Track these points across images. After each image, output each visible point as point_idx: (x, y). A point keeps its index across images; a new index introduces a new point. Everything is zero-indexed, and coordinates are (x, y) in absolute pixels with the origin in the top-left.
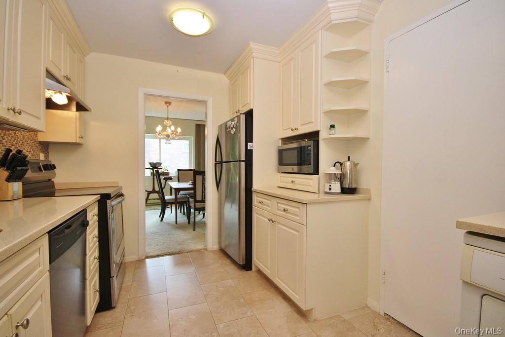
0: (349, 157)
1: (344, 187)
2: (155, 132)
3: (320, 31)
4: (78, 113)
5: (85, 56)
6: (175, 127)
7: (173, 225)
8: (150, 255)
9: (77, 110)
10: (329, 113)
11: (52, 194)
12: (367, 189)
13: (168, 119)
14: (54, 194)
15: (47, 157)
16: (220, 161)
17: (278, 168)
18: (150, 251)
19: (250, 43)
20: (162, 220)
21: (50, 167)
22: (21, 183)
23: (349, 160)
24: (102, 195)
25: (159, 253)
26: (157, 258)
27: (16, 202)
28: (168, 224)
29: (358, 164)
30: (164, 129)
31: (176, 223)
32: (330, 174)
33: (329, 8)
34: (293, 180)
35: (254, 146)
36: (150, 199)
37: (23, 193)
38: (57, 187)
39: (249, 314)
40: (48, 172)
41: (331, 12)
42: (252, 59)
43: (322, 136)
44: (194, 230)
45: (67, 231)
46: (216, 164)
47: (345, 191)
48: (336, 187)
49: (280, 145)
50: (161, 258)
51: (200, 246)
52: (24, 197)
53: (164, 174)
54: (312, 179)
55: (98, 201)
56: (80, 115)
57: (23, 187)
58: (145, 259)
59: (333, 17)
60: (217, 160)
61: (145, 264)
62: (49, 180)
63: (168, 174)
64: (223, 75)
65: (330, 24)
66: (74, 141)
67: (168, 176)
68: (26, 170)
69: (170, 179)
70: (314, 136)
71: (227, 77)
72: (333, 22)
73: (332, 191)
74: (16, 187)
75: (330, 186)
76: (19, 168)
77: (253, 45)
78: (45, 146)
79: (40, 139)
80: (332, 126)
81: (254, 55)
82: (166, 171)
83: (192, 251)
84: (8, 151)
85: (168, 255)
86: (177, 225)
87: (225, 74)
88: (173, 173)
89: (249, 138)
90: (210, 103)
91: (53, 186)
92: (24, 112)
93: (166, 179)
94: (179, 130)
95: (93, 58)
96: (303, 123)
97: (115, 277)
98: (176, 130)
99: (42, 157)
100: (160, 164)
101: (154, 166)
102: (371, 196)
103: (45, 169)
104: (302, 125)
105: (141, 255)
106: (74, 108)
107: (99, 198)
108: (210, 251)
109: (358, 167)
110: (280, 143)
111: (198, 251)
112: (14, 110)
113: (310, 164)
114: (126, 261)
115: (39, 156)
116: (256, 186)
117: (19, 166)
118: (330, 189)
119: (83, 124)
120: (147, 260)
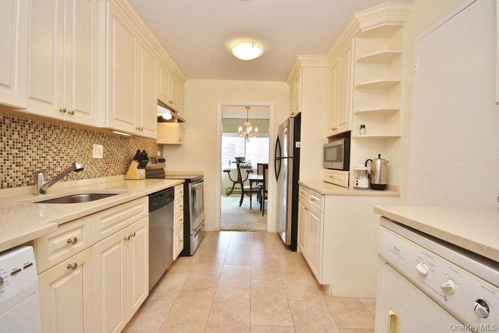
0: (379, 155)
1: (373, 183)
2: (237, 132)
3: (354, 39)
4: (178, 124)
5: (184, 83)
6: (252, 127)
7: (248, 210)
8: (223, 229)
9: (178, 122)
10: (359, 114)
11: (163, 178)
12: (396, 187)
13: (247, 120)
14: (165, 177)
15: (162, 154)
16: (279, 156)
17: (324, 164)
18: (224, 226)
19: (298, 55)
20: (240, 205)
21: (162, 160)
22: (144, 170)
23: (379, 158)
24: (186, 180)
25: (230, 228)
26: (228, 232)
27: (142, 181)
28: (245, 209)
29: (388, 161)
30: (244, 129)
31: (251, 209)
32: (359, 171)
33: (357, 19)
34: (332, 175)
35: (301, 145)
36: (236, 188)
37: (146, 176)
38: (166, 174)
39: (279, 279)
40: (161, 163)
41: (360, 22)
42: (301, 69)
43: (353, 135)
44: (263, 216)
45: (160, 197)
46: (275, 160)
47: (373, 187)
48: (364, 182)
49: (327, 143)
50: (231, 232)
51: (262, 228)
52: (146, 178)
53: (247, 167)
54: (343, 175)
55: (183, 183)
56: (180, 125)
57: (146, 173)
58: (219, 231)
59: (362, 26)
60: (277, 156)
61: (219, 234)
62: (162, 169)
63: (251, 167)
64: (285, 82)
65: (360, 33)
66: (176, 143)
67: (250, 169)
68: (147, 162)
69: (252, 171)
70: (347, 136)
71: (288, 84)
72: (362, 31)
73: (359, 186)
74: (142, 172)
75: (357, 181)
76: (143, 161)
77: (300, 57)
78: (161, 147)
79: (158, 143)
80: (363, 127)
81: (302, 65)
82: (249, 165)
83: (255, 231)
84: (139, 151)
85: (237, 231)
86: (251, 210)
87: (286, 81)
88: (254, 167)
89: (297, 137)
90: (272, 107)
91: (164, 173)
92: (145, 129)
93: (248, 172)
94: (256, 130)
95: (189, 83)
96: (341, 124)
97: (193, 235)
98: (253, 131)
99: (159, 154)
100: (244, 159)
101: (239, 160)
102: (400, 194)
103: (159, 162)
104: (340, 125)
105: (217, 228)
106: (176, 121)
107: (184, 181)
108: (269, 233)
109: (389, 164)
110: (327, 141)
111: (260, 231)
112: (139, 129)
113: (342, 161)
114: (206, 230)
115: (157, 153)
116: (302, 179)
117: (144, 160)
118: (357, 184)
119: (182, 131)
120: (221, 232)
